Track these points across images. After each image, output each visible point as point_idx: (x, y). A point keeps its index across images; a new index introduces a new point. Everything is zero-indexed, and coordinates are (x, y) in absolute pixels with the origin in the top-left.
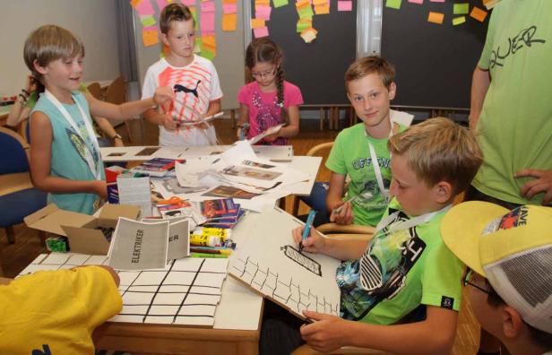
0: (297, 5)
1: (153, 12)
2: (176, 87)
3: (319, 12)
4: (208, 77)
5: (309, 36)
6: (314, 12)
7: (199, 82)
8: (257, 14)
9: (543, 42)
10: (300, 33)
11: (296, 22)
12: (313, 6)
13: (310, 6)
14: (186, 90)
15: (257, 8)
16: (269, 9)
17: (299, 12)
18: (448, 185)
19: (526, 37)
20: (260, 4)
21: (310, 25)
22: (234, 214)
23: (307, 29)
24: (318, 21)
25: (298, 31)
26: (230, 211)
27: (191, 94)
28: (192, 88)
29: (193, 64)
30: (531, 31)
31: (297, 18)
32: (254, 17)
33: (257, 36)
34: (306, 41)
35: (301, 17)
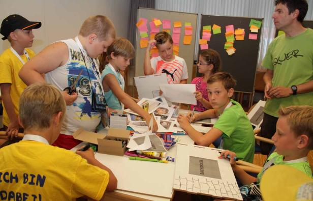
0: (226, 34)
1: (147, 30)
2: (163, 70)
3: (238, 38)
4: (181, 68)
5: (231, 51)
6: (235, 39)
7: (176, 70)
8: (203, 37)
9: (302, 56)
10: (226, 49)
11: (225, 43)
12: (235, 35)
13: (233, 35)
14: (168, 73)
15: (203, 33)
16: (211, 35)
17: (226, 37)
18: (306, 136)
19: (294, 54)
20: (205, 31)
21: (232, 45)
22: (169, 143)
23: (230, 47)
24: (236, 44)
25: (225, 48)
26: (168, 141)
27: (170, 75)
28: (171, 73)
29: (174, 61)
30: (296, 52)
31: (225, 41)
32: (201, 38)
33: (202, 48)
34: (229, 54)
35: (227, 41)
